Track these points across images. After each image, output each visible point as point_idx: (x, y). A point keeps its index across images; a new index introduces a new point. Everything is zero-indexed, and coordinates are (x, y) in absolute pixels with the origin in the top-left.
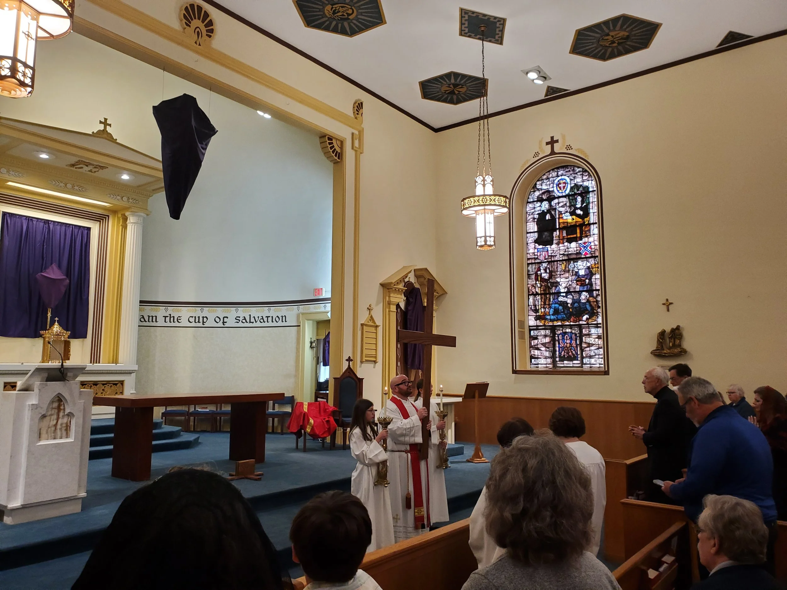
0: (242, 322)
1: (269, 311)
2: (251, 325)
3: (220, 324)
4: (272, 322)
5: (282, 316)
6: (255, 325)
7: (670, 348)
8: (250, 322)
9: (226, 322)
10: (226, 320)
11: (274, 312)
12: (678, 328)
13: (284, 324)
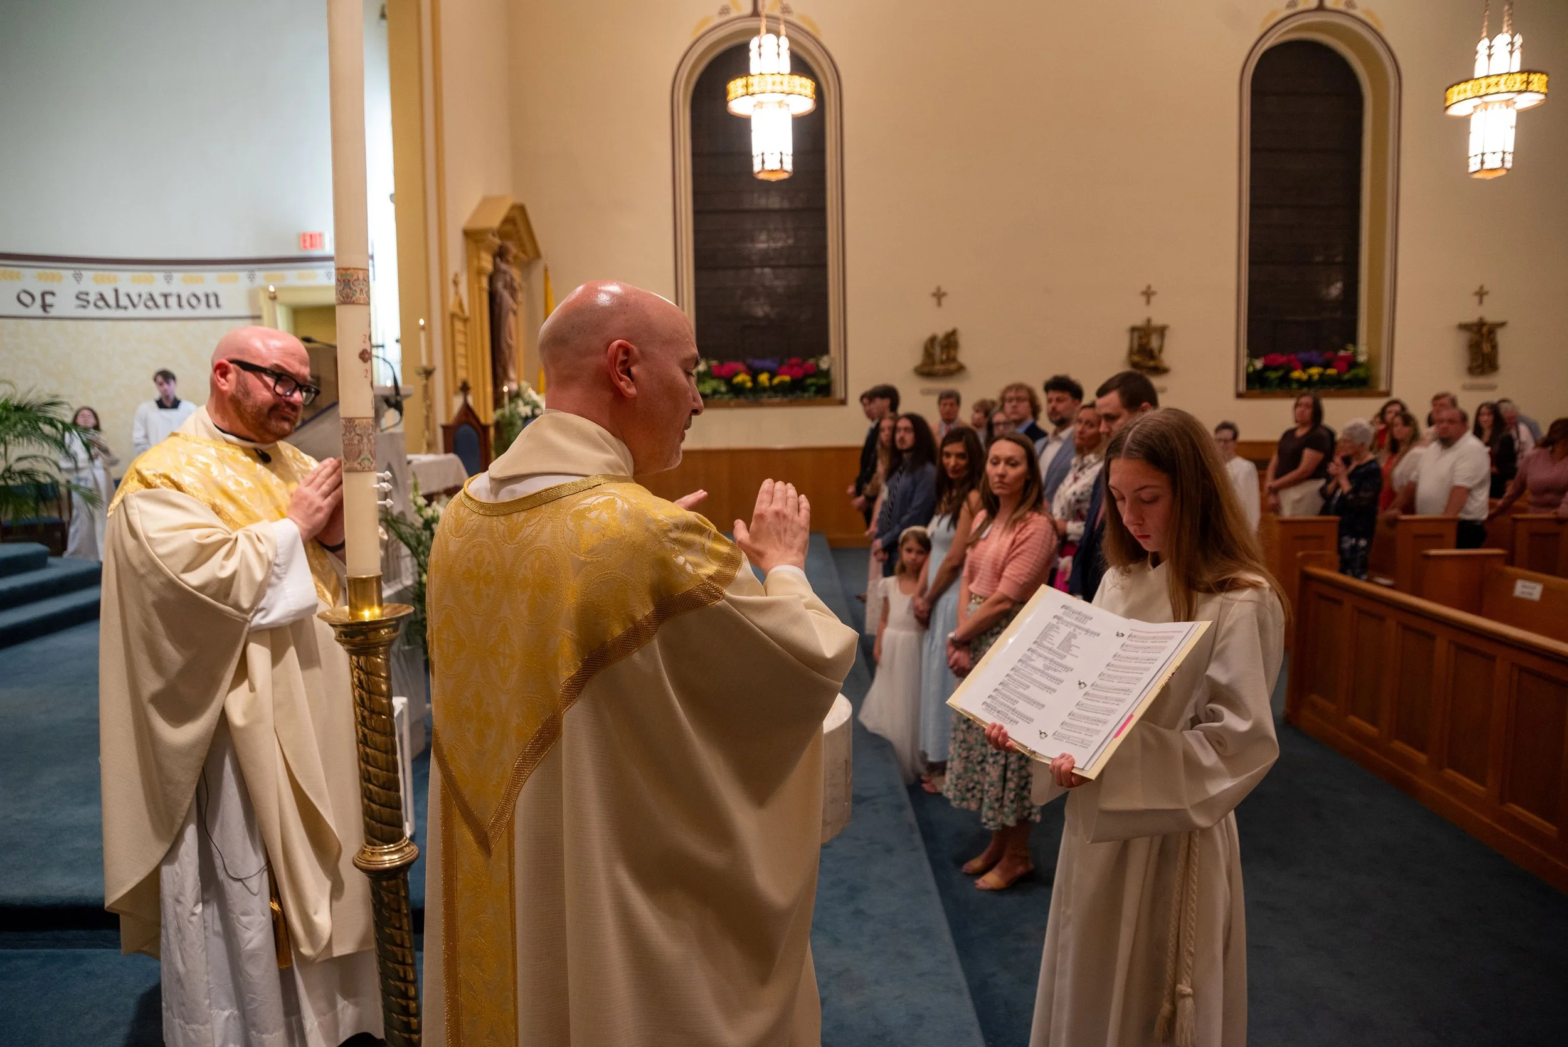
0: (96, 305)
1: (168, 279)
2: (120, 313)
3: (36, 309)
4: (180, 305)
5: (207, 296)
6: (131, 312)
7: (942, 362)
8: (118, 306)
9: (51, 306)
10: (49, 299)
11: (181, 282)
12: (953, 333)
13: (214, 312)
